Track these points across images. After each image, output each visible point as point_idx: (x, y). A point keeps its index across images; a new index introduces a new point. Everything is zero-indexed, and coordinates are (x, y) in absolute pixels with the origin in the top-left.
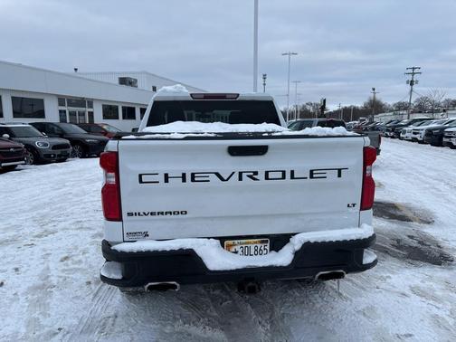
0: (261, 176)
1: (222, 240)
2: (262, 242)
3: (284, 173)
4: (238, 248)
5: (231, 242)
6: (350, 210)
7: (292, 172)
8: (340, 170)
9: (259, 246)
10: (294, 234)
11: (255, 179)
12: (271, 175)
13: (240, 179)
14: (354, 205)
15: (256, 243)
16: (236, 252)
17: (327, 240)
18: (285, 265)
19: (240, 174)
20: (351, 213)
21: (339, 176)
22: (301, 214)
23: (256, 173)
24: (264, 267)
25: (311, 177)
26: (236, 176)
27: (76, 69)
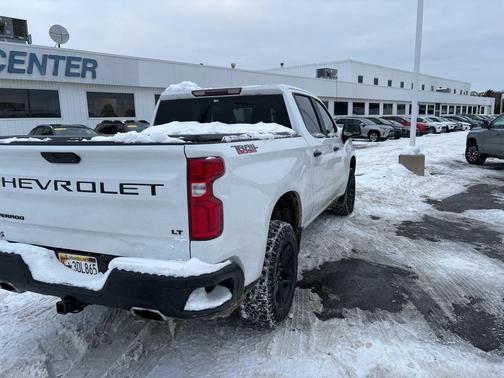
0: (73, 187)
1: (57, 250)
2: (90, 260)
3: (94, 184)
4: (71, 262)
5: (63, 255)
6: (176, 237)
7: (102, 185)
8: (153, 187)
9: (89, 264)
10: (114, 257)
11: (68, 190)
12: (83, 187)
13: (56, 189)
14: (180, 232)
15: (85, 260)
16: (70, 267)
17: (135, 271)
18: (96, 290)
19: (56, 182)
20: (178, 242)
21: (154, 193)
22: (121, 234)
23: (68, 183)
24: (77, 287)
25: (122, 192)
26: (52, 184)
27: (282, 64)
